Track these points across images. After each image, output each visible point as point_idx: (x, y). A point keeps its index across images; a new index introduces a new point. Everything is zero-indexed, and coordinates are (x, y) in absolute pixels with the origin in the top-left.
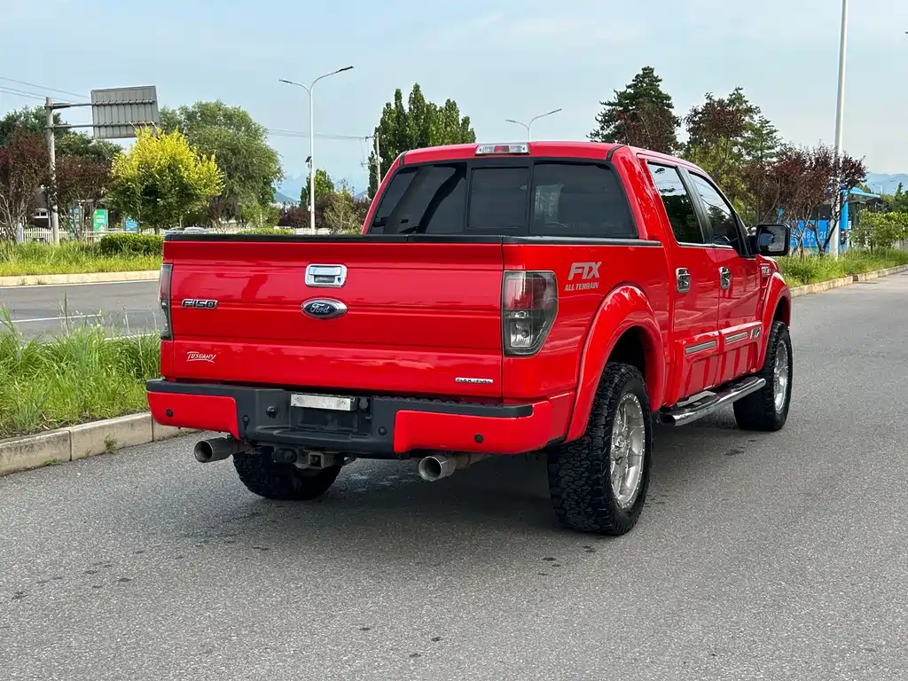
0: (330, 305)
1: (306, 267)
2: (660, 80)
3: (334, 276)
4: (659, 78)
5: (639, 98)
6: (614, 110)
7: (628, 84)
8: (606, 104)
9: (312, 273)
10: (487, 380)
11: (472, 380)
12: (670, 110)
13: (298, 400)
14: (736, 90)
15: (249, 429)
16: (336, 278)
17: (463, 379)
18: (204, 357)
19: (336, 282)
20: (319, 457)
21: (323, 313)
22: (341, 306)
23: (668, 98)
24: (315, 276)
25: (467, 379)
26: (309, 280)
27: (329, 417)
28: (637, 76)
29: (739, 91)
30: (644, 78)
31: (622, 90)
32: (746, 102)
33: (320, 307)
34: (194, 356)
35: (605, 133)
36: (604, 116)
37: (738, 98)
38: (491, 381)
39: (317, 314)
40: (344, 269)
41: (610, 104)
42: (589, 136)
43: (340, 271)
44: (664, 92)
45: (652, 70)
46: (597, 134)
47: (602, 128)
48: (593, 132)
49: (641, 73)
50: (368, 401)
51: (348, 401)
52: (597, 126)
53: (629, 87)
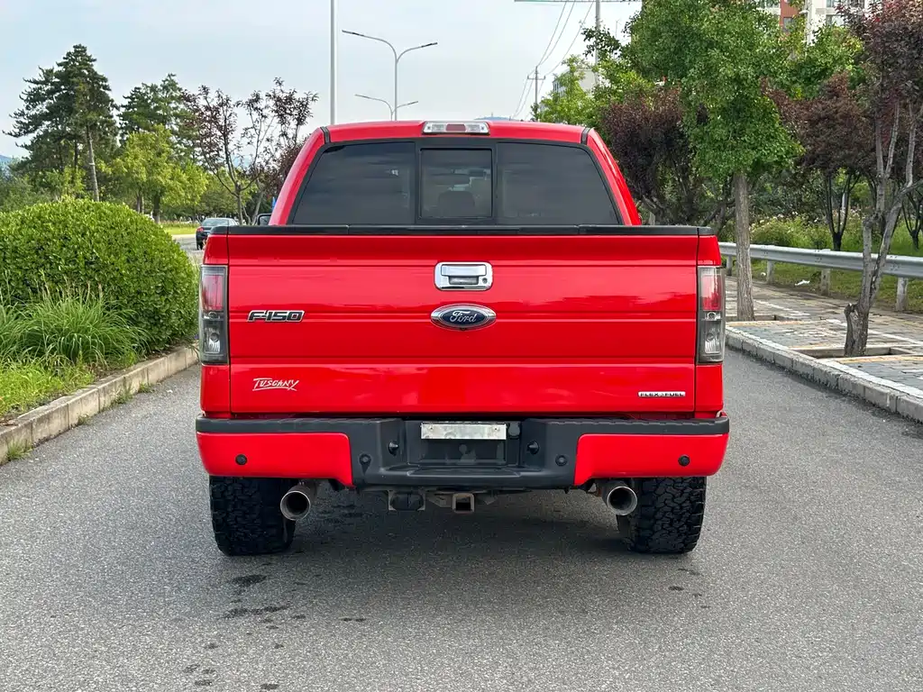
0: (476, 312)
1: (435, 266)
2: (95, 60)
3: (477, 277)
4: (93, 57)
5: (72, 77)
6: (40, 88)
7: (59, 62)
8: (30, 81)
9: (444, 274)
10: (678, 393)
11: (660, 393)
12: (107, 92)
13: (432, 431)
14: (169, 76)
15: (369, 471)
16: (481, 279)
17: (648, 393)
18: (280, 384)
19: (481, 283)
20: (469, 498)
21: (467, 322)
22: (488, 313)
23: (105, 80)
24: (450, 277)
25: (654, 393)
26: (441, 282)
27: (463, 448)
28: (69, 54)
29: (172, 78)
30: (76, 56)
31: (49, 68)
32: (180, 89)
33: (464, 315)
34: (263, 384)
35: (33, 112)
36: (29, 94)
37: (172, 85)
38: (683, 393)
39: (460, 323)
40: (489, 266)
41: (35, 82)
42: (13, 115)
43: (484, 272)
44: (100, 73)
45: (84, 49)
46: (22, 114)
47: (28, 108)
48: (18, 112)
49: (72, 50)
50: (520, 426)
51: (503, 428)
52: (22, 106)
53: (59, 65)
